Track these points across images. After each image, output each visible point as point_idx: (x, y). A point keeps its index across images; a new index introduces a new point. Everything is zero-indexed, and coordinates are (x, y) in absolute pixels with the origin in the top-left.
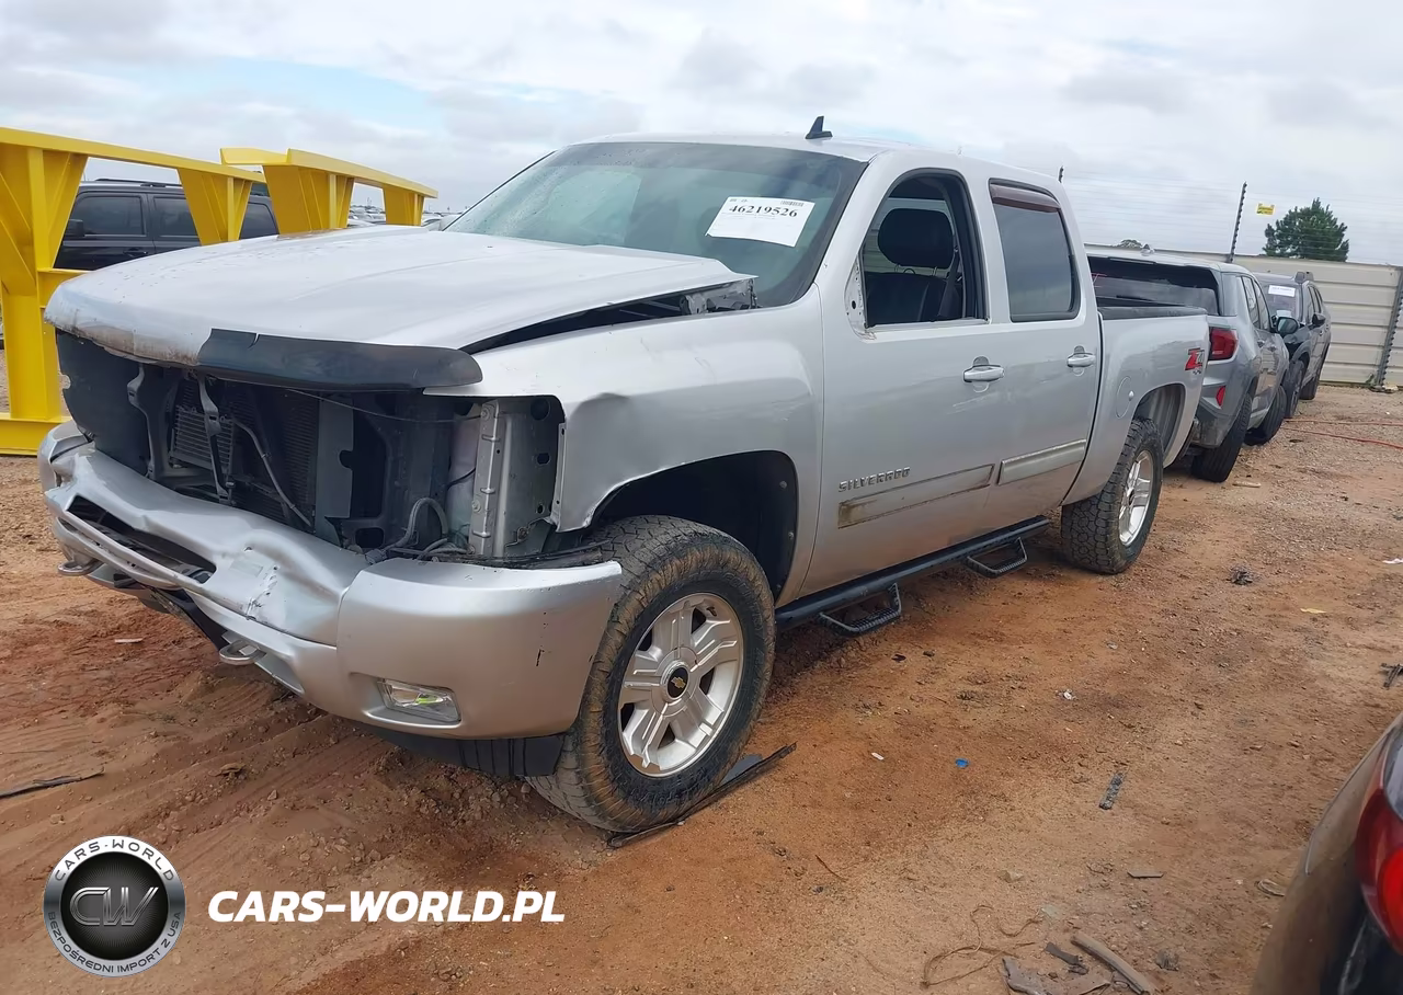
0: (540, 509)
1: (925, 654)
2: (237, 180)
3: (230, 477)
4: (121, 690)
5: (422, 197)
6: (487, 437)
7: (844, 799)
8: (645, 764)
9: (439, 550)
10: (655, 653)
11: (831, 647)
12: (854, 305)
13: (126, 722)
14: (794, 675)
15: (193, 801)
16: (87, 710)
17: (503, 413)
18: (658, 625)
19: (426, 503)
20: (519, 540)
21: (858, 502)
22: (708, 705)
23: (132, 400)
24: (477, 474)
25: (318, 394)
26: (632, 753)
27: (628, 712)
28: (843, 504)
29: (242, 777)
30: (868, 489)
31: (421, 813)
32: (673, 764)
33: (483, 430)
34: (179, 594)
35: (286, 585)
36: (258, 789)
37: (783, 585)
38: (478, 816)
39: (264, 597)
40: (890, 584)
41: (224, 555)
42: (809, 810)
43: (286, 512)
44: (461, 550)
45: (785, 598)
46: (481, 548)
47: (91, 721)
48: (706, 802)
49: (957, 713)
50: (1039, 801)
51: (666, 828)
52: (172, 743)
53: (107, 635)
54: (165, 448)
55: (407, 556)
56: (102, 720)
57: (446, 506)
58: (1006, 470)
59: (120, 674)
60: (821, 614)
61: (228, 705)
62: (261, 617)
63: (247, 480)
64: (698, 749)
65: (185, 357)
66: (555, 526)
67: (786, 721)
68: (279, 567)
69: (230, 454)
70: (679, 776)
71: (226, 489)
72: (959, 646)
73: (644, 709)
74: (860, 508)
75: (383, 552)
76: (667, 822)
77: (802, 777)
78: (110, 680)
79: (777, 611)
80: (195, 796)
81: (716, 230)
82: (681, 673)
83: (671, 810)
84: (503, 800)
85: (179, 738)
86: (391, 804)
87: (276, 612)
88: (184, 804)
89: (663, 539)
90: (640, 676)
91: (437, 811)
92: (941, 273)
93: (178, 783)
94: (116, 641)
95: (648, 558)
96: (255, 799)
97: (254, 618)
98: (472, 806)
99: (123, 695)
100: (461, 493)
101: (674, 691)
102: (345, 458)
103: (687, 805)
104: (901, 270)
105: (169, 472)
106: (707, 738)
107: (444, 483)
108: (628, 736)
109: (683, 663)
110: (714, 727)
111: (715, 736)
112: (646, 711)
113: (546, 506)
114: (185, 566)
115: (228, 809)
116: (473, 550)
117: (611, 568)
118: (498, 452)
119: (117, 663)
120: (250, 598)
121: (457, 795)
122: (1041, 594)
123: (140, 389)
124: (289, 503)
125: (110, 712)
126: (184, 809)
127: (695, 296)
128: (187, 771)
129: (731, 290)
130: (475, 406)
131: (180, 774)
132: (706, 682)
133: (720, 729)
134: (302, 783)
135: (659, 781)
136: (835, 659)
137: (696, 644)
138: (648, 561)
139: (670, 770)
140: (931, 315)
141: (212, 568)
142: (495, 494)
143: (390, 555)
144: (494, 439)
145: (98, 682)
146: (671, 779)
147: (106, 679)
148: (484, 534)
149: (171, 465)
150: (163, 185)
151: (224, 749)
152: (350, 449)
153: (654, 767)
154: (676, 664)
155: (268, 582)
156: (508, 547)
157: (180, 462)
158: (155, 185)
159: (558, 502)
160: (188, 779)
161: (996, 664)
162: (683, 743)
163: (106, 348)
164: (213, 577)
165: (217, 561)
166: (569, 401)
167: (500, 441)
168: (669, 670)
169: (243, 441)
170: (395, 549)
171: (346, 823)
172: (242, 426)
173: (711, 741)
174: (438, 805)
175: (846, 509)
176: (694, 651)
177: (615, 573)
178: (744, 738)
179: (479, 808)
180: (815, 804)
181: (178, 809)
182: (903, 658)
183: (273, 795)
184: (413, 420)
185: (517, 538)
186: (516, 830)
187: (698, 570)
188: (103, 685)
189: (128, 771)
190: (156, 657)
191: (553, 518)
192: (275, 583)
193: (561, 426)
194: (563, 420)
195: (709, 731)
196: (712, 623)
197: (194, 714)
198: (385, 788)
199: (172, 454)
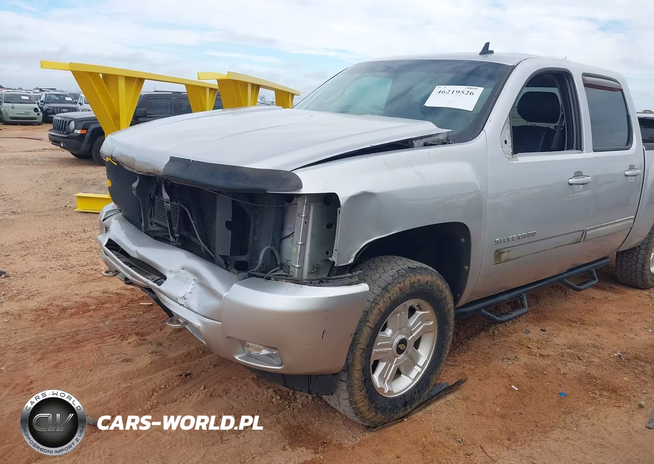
0: (327, 253)
1: (541, 330)
2: (211, 89)
3: (177, 232)
4: (140, 328)
5: (293, 95)
6: (300, 215)
7: (495, 412)
8: (386, 391)
9: (274, 274)
10: (389, 332)
11: (489, 324)
12: (506, 142)
13: (140, 345)
14: (469, 338)
15: (165, 388)
16: (123, 338)
17: (308, 202)
18: (390, 319)
19: (269, 249)
20: (316, 270)
21: (505, 250)
22: (418, 356)
23: (134, 192)
24: (295, 234)
25: (215, 191)
26: (379, 387)
27: (376, 363)
28: (497, 251)
29: (188, 377)
30: (511, 244)
31: (273, 402)
32: (401, 389)
33: (298, 211)
34: (149, 290)
35: (199, 289)
36: (196, 383)
37: (461, 295)
38: (300, 406)
39: (189, 294)
40: (521, 294)
41: (171, 272)
42: (476, 417)
43: (203, 251)
44: (285, 274)
45: (462, 302)
46: (295, 273)
47: (125, 343)
48: (418, 409)
49: (559, 365)
50: (609, 420)
51: (398, 422)
52: (158, 357)
53: (138, 300)
54: (149, 217)
55: (258, 277)
56: (129, 343)
57: (280, 250)
58: (588, 233)
59: (141, 320)
60: (483, 310)
61: (187, 338)
62: (187, 304)
63: (185, 234)
64: (414, 380)
65: (158, 171)
66: (334, 263)
67: (465, 364)
68: (196, 279)
69: (177, 220)
70: (404, 395)
71: (175, 238)
72: (560, 326)
73: (384, 362)
74: (506, 254)
75: (246, 274)
76: (399, 419)
77: (472, 398)
78: (136, 323)
79: (456, 309)
80: (166, 386)
81: (429, 103)
82: (403, 342)
83: (402, 414)
84: (313, 399)
85: (162, 355)
86: (258, 396)
87: (194, 303)
88: (160, 390)
89: (391, 272)
90: (381, 346)
91: (281, 402)
92: (552, 126)
93: (160, 378)
94: (141, 304)
95: (383, 285)
96: (194, 389)
97: (183, 305)
98: (298, 401)
99: (141, 331)
100: (287, 243)
101: (400, 351)
102: (228, 225)
103: (409, 410)
104: (530, 124)
105: (151, 228)
106: (419, 373)
107: (279, 237)
108: (376, 377)
109: (404, 336)
110: (422, 368)
111: (423, 372)
112: (385, 363)
113: (329, 253)
114: (153, 276)
115: (181, 394)
116: (291, 274)
117: (363, 287)
118: (306, 223)
119: (140, 314)
120: (182, 295)
121: (291, 394)
122: (606, 298)
123: (138, 186)
124: (205, 246)
125: (133, 339)
126: (160, 392)
127: (417, 141)
128: (163, 372)
129: (437, 137)
130: (295, 199)
131: (161, 373)
132: (417, 344)
133: (426, 368)
134: (217, 382)
135: (394, 399)
136: (492, 331)
137: (411, 325)
138: (383, 286)
139: (399, 392)
140: (547, 147)
141: (165, 278)
142: (304, 245)
143: (251, 276)
144: (303, 216)
145: (130, 324)
146: (400, 397)
147: (134, 322)
148: (297, 266)
149: (152, 224)
150: (181, 93)
151: (182, 361)
152: (230, 220)
153: (390, 392)
154: (400, 337)
155: (191, 287)
156: (310, 273)
157: (156, 223)
158: (177, 93)
159: (336, 250)
160: (163, 377)
161: (581, 337)
162: (405, 377)
163: (124, 167)
164: (165, 283)
165: (167, 275)
166: (343, 196)
167: (307, 217)
168: (397, 340)
169: (184, 214)
170: (252, 273)
171: (236, 405)
172: (183, 206)
173: (421, 375)
174: (281, 399)
175: (498, 254)
176: (410, 328)
177: (366, 290)
178: (439, 372)
179: (301, 403)
180: (480, 414)
181: (157, 392)
182: (529, 332)
183: (202, 388)
184: (264, 206)
185: (315, 268)
186: (320, 416)
187: (411, 288)
188: (133, 325)
189: (137, 370)
190: (157, 312)
191: (333, 258)
192: (194, 288)
193: (339, 209)
194: (339, 206)
195: (419, 370)
196: (419, 313)
197: (171, 343)
198: (256, 387)
199: (152, 219)
